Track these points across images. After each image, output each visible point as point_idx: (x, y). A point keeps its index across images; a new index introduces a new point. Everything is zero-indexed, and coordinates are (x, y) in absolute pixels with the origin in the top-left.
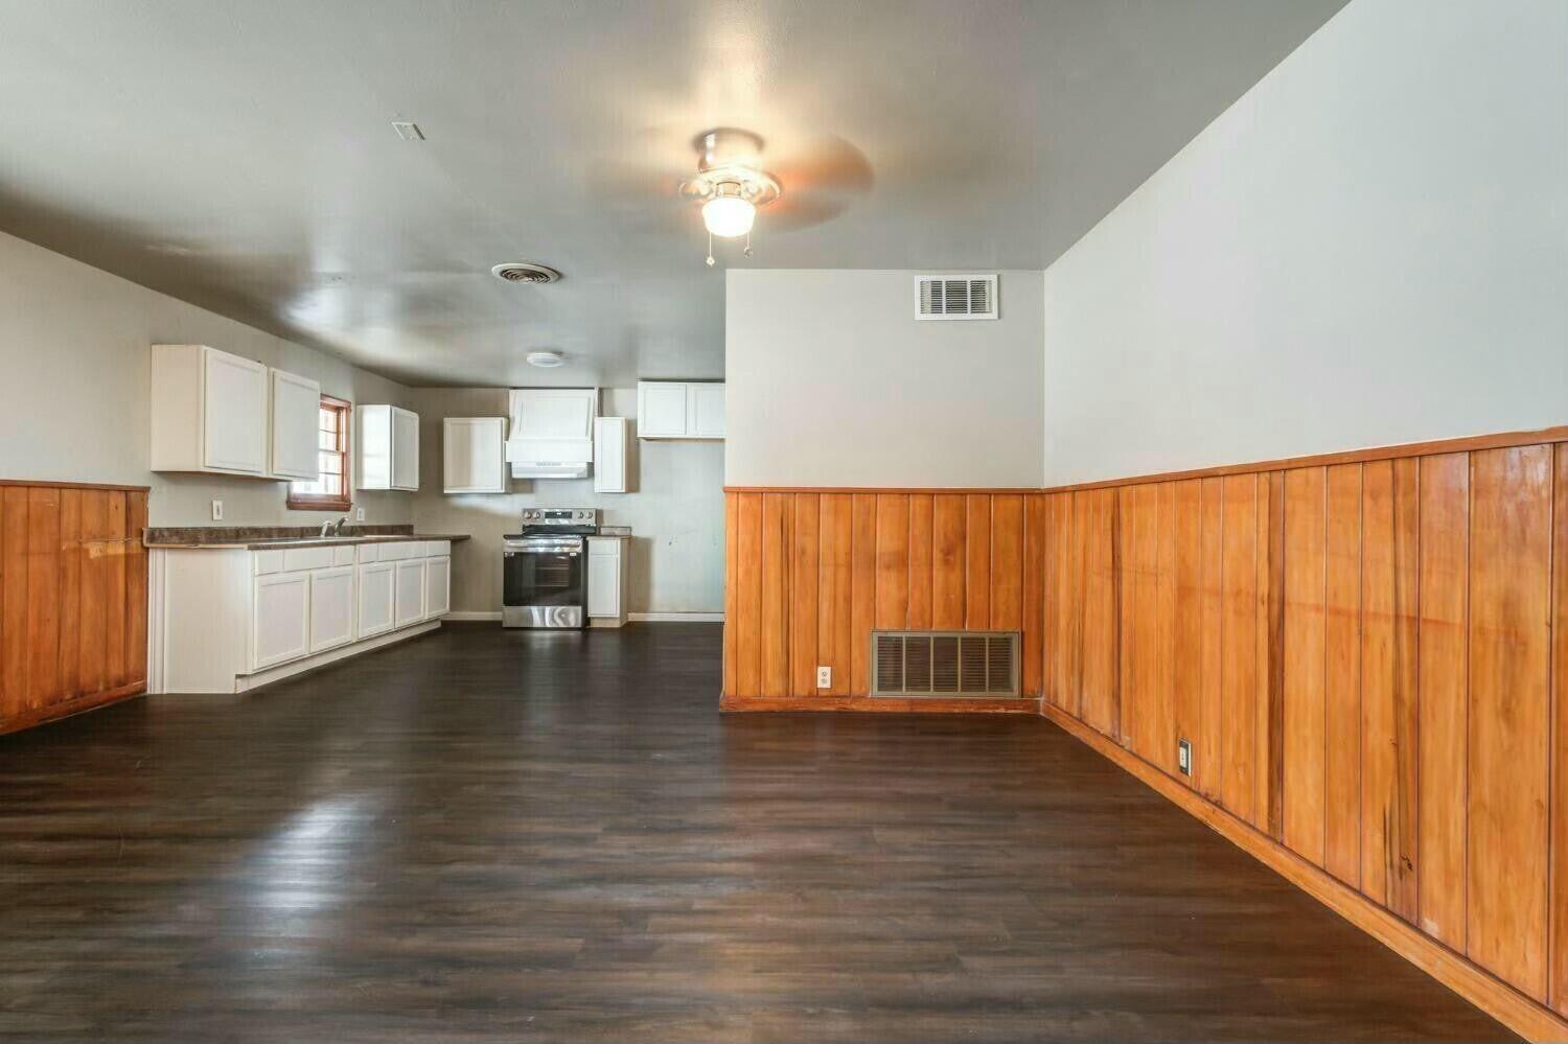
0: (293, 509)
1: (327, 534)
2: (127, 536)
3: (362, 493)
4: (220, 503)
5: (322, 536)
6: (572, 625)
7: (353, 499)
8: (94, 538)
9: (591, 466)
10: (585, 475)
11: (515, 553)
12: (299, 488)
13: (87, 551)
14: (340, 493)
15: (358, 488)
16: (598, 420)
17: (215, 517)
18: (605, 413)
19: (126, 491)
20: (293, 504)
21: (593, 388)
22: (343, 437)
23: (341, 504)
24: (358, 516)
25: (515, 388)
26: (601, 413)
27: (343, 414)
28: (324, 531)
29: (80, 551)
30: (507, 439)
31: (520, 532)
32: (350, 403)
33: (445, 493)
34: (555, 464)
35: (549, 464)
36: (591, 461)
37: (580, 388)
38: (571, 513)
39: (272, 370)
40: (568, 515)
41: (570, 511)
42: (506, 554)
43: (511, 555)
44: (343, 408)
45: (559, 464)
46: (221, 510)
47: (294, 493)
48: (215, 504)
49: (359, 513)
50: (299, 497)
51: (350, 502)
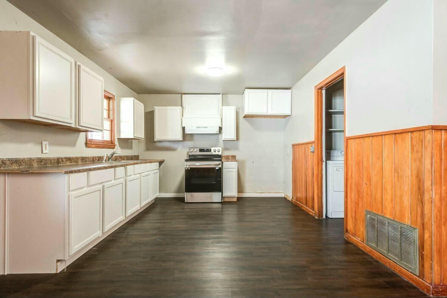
0: (89, 147)
3: (119, 139)
4: (47, 143)
7: (116, 142)
9: (221, 129)
10: (218, 133)
11: (190, 168)
12: (91, 136)
14: (110, 140)
15: (119, 137)
17: (44, 151)
21: (219, 94)
22: (111, 112)
23: (110, 145)
25: (184, 94)
26: (223, 105)
27: (111, 102)
28: (105, 158)
30: (182, 116)
32: (114, 96)
33: (155, 140)
34: (205, 127)
35: (202, 127)
36: (220, 126)
37: (214, 94)
38: (211, 149)
39: (78, 63)
40: (209, 150)
41: (210, 148)
42: (186, 168)
43: (189, 169)
44: (111, 98)
45: (207, 127)
46: (47, 147)
47: (89, 139)
48: (44, 144)
49: (119, 149)
50: (92, 141)
51: (115, 144)
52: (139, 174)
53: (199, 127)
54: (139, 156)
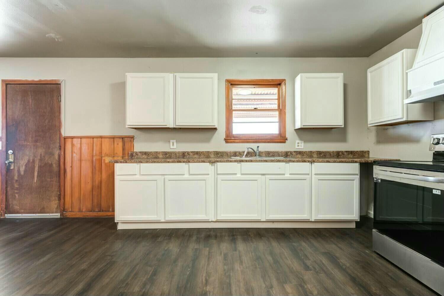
1: (247, 156)
2: (123, 155)
4: (175, 141)
5: (244, 156)
8: (107, 155)
11: (382, 180)
12: (237, 130)
13: (104, 160)
14: (279, 133)
15: (295, 129)
17: (172, 147)
19: (123, 138)
28: (245, 153)
29: (100, 160)
32: (285, 80)
33: (369, 126)
43: (380, 181)
44: (280, 84)
46: (175, 144)
47: (233, 135)
48: (171, 141)
49: (298, 143)
50: (238, 136)
51: (285, 137)
52: (262, 174)
54: (369, 151)
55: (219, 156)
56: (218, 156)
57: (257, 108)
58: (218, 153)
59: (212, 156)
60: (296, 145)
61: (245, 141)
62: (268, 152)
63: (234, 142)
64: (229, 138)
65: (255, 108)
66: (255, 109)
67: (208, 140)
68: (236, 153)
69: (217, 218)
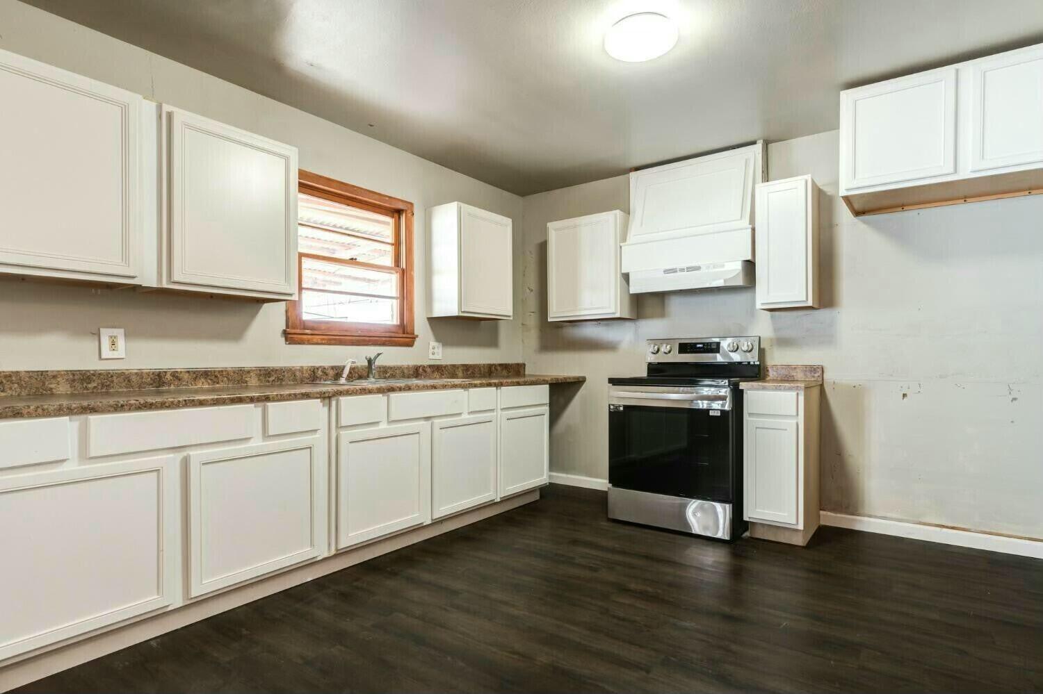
1: (350, 377)
3: (436, 321)
4: (118, 332)
5: (343, 381)
6: (720, 535)
9: (750, 266)
10: (742, 282)
11: (625, 407)
12: (313, 309)
14: (397, 323)
15: (428, 315)
16: (762, 188)
17: (106, 353)
18: (770, 176)
20: (296, 332)
21: (754, 143)
22: (403, 250)
23: (403, 336)
24: (429, 350)
25: (637, 169)
26: (766, 177)
28: (346, 372)
30: (624, 239)
31: (643, 373)
32: (412, 204)
33: (549, 320)
34: (690, 269)
35: (682, 270)
36: (749, 257)
37: (733, 147)
38: (718, 344)
39: (166, 108)
40: (714, 347)
41: (717, 340)
42: (612, 407)
43: (621, 409)
44: (403, 210)
45: (698, 268)
46: (121, 343)
47: (304, 322)
48: (106, 334)
49: (433, 348)
50: (315, 325)
51: (414, 334)
52: (427, 418)
53: (674, 271)
54: (524, 365)
55: (273, 380)
56: (271, 379)
57: (356, 259)
58: (269, 373)
59: (253, 381)
60: (431, 351)
61: (335, 339)
62: (384, 367)
63: (310, 343)
64: (298, 331)
65: (352, 259)
66: (353, 261)
67: (236, 335)
68: (316, 371)
69: (336, 547)
